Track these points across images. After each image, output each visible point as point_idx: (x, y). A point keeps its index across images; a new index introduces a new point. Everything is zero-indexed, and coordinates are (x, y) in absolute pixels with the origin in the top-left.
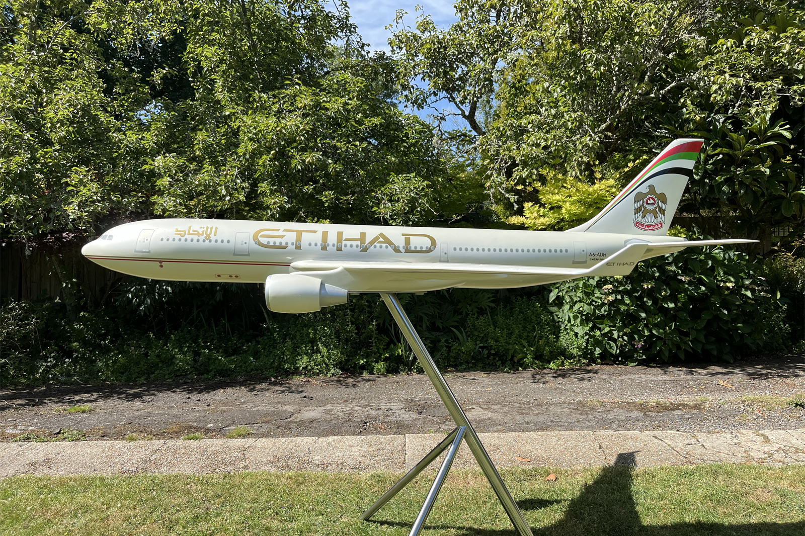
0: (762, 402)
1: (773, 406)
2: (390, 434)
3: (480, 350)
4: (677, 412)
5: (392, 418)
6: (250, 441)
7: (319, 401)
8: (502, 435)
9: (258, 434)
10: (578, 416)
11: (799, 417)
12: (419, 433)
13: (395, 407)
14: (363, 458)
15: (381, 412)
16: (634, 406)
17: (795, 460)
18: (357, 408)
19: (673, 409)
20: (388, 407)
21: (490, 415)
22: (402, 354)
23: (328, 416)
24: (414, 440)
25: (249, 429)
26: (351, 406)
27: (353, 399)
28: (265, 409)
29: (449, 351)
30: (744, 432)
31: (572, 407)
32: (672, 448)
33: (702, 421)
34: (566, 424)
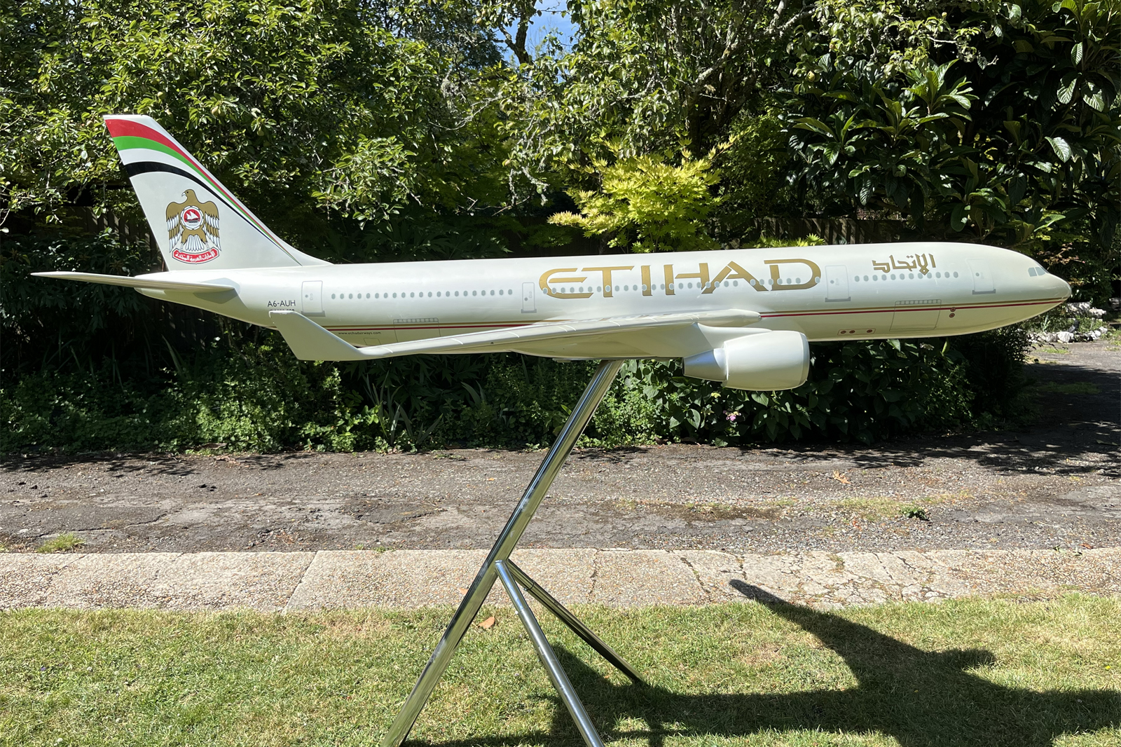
0: (864, 508)
1: (879, 514)
2: (295, 550)
3: (504, 417)
4: (738, 522)
5: (312, 526)
6: (73, 557)
7: (222, 494)
8: (463, 553)
9: (93, 546)
10: (591, 524)
11: (908, 533)
12: (342, 549)
13: (326, 507)
14: (233, 588)
15: (300, 515)
16: (680, 512)
17: (864, 599)
19: (733, 518)
20: (317, 506)
21: (464, 521)
23: (216, 520)
24: (325, 560)
25: (83, 538)
26: (262, 502)
27: (276, 491)
28: (128, 505)
29: (458, 418)
30: (815, 555)
31: (592, 510)
32: (698, 577)
33: (766, 536)
34: (566, 537)
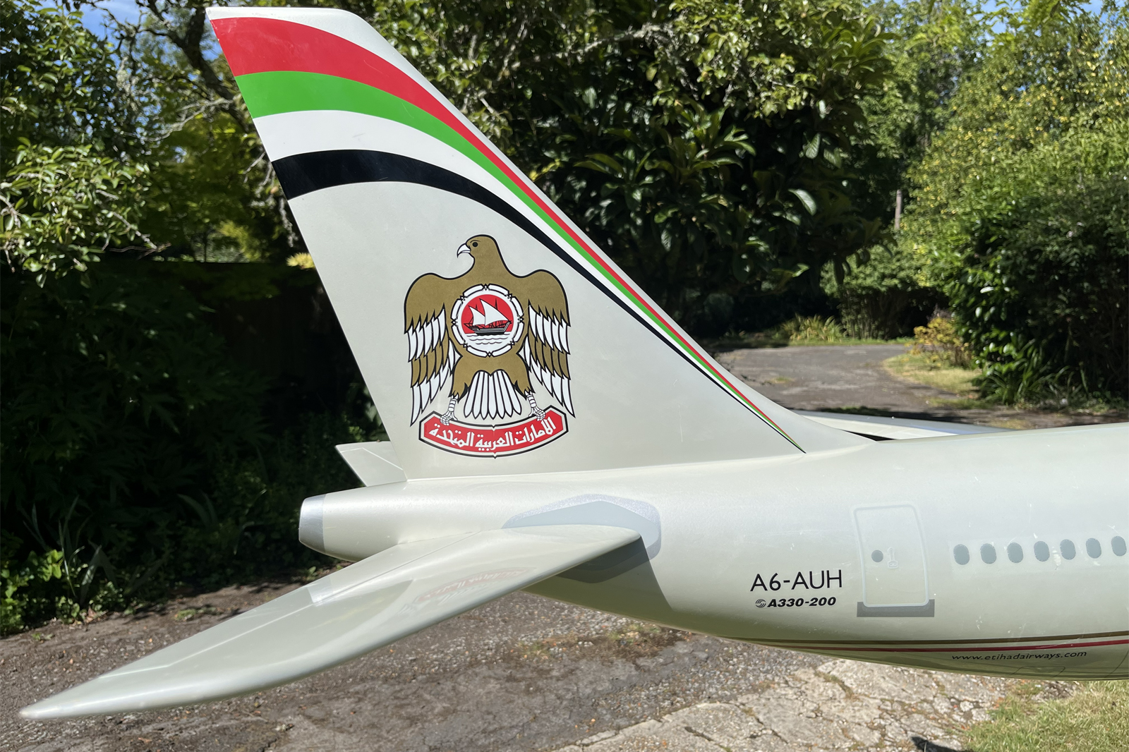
22: (64, 575)
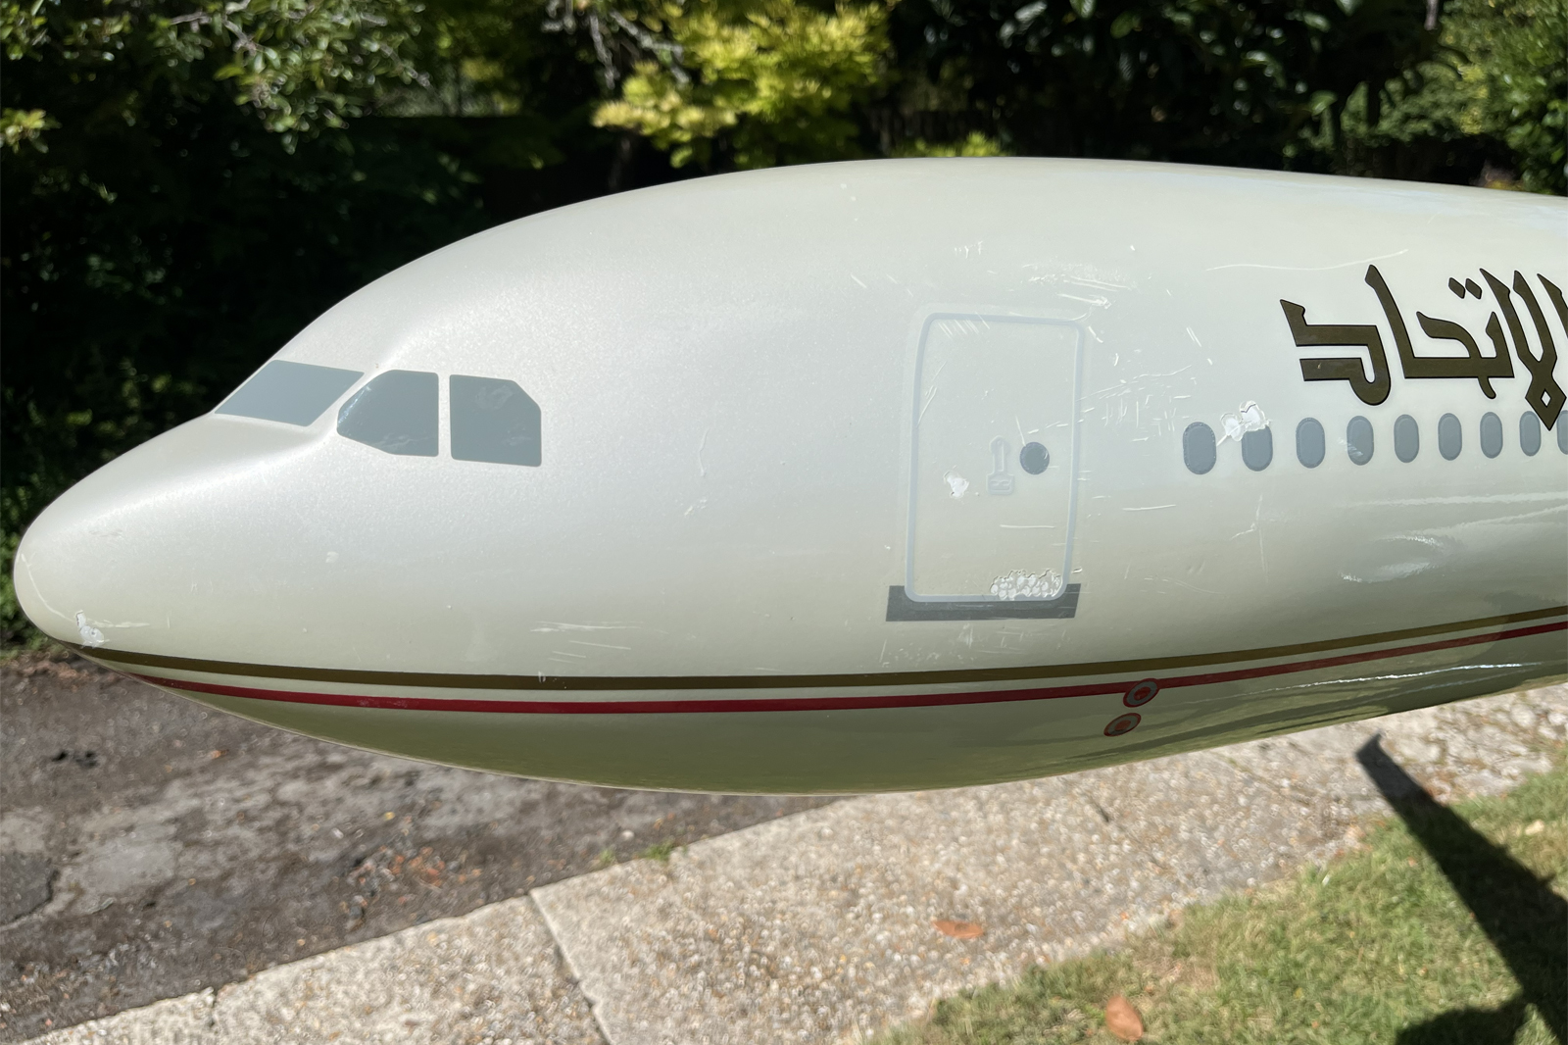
2: (475, 904)
7: (124, 767)
12: (571, 872)
18: (291, 790)
23: (204, 858)
24: (573, 918)
